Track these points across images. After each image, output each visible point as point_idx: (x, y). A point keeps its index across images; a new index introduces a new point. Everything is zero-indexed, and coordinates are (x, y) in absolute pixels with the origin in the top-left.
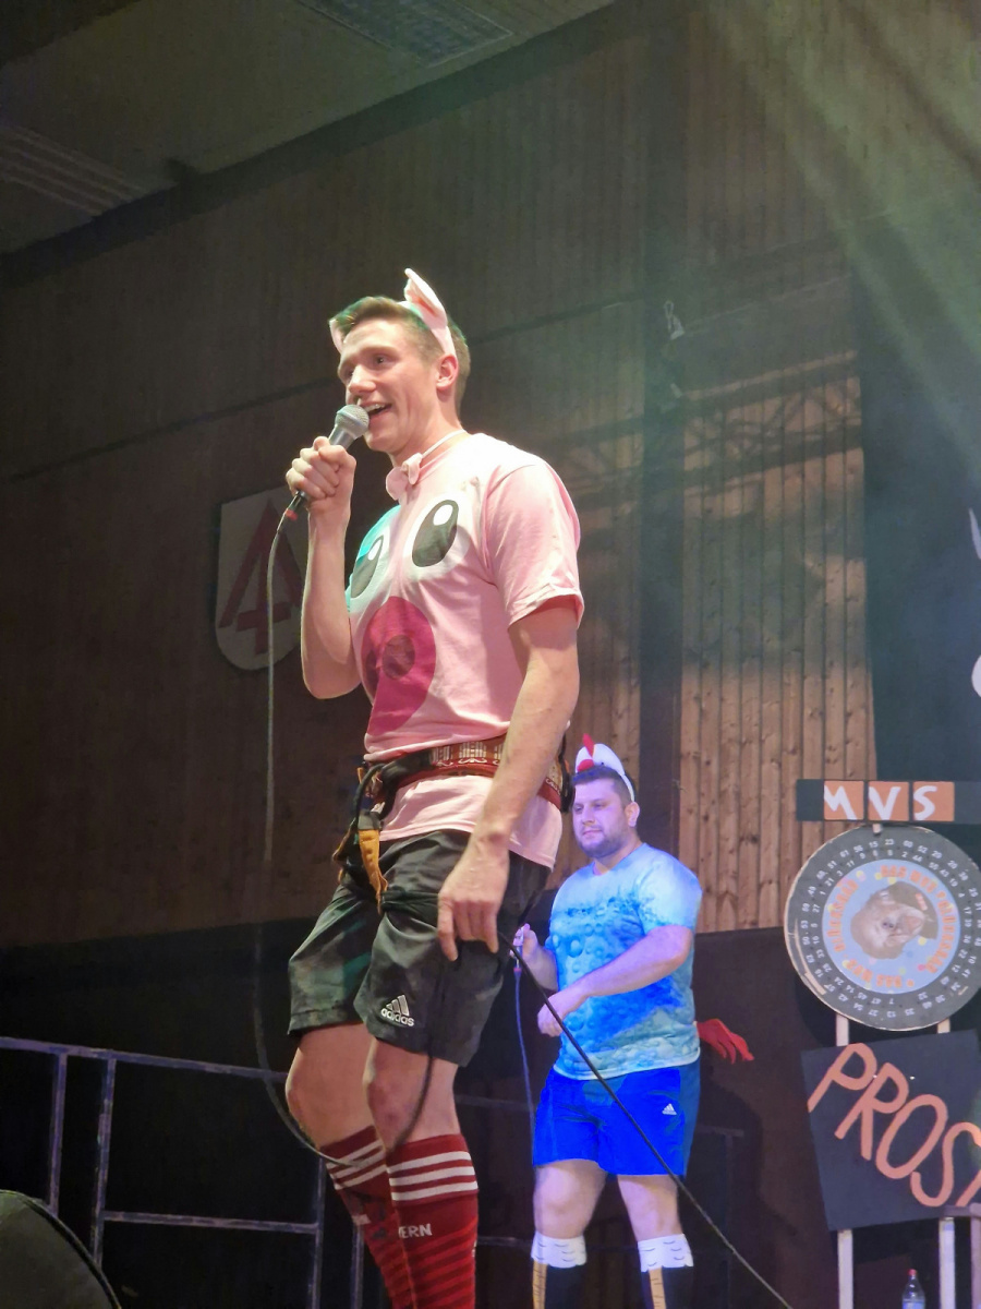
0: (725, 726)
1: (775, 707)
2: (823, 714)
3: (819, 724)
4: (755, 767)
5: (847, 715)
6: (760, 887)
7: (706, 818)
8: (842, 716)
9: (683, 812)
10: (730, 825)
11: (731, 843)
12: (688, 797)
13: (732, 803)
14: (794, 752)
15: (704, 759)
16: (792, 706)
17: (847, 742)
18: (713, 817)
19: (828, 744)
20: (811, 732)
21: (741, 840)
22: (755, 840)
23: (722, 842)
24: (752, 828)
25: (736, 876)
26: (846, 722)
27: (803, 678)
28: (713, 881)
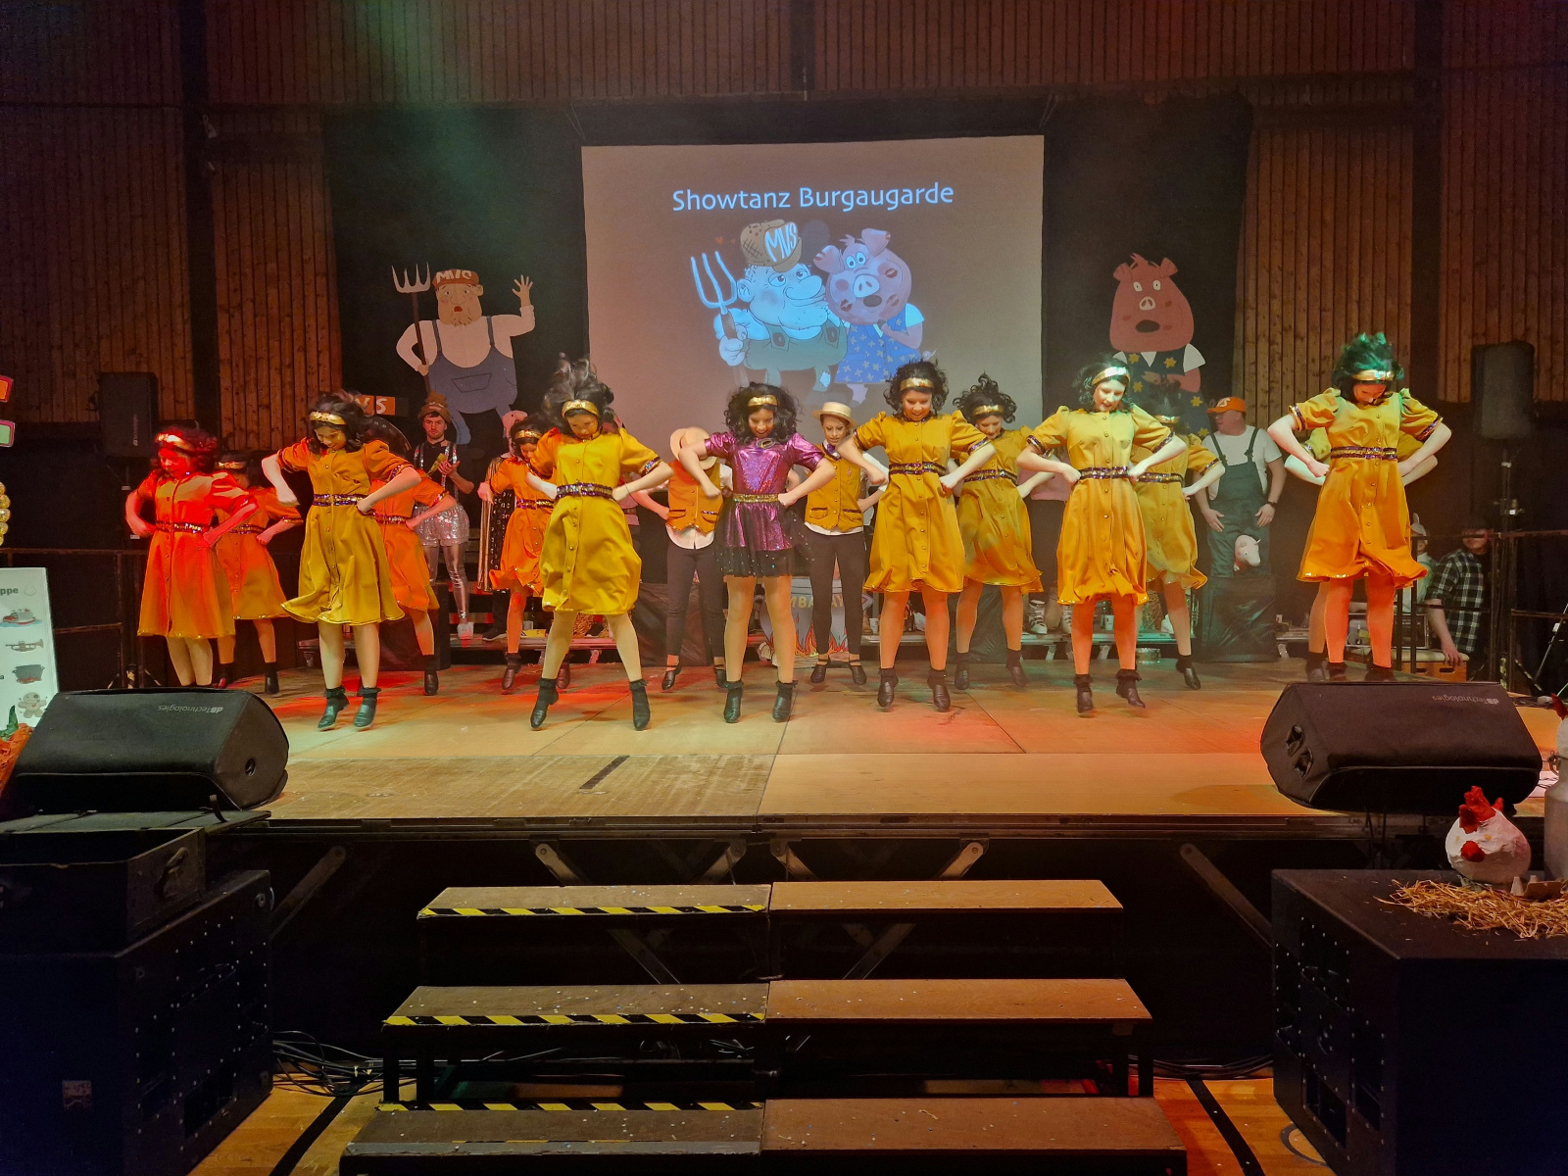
0: (246, 349)
1: (277, 344)
2: (305, 351)
3: (302, 354)
4: (265, 373)
5: (319, 352)
6: (272, 430)
7: (237, 393)
8: (316, 353)
9: (222, 390)
10: (252, 398)
11: (255, 408)
12: (225, 382)
13: (252, 387)
14: (289, 366)
15: (234, 364)
16: (287, 345)
17: (319, 365)
18: (242, 395)
19: (308, 365)
20: (299, 357)
21: (259, 406)
22: (268, 407)
23: (248, 407)
24: (265, 401)
25: (258, 424)
26: (318, 356)
27: (293, 331)
28: (243, 426)
